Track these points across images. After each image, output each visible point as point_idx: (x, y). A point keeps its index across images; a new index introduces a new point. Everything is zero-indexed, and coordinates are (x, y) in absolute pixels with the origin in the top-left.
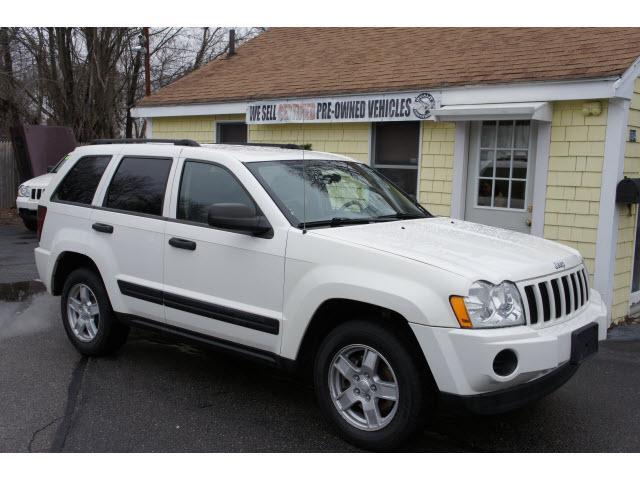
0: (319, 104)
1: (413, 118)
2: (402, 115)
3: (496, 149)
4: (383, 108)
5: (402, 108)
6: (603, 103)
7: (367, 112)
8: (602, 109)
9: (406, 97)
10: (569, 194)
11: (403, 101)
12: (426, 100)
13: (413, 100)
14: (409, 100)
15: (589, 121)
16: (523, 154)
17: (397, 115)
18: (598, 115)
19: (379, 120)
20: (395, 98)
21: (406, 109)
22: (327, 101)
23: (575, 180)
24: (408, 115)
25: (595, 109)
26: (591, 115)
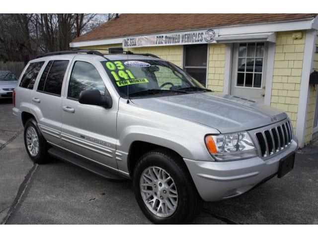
0: (157, 37)
1: (204, 42)
2: (198, 41)
3: (246, 57)
4: (189, 37)
5: (199, 37)
6: (304, 32)
7: (181, 40)
8: (302, 35)
9: (200, 32)
10: (285, 79)
11: (199, 34)
12: (211, 33)
13: (204, 33)
14: (202, 33)
15: (296, 42)
16: (261, 60)
17: (196, 41)
18: (301, 39)
19: (187, 43)
20: (195, 32)
21: (200, 38)
22: (161, 35)
23: (288, 72)
24: (201, 41)
25: (299, 35)
26: (296, 39)
